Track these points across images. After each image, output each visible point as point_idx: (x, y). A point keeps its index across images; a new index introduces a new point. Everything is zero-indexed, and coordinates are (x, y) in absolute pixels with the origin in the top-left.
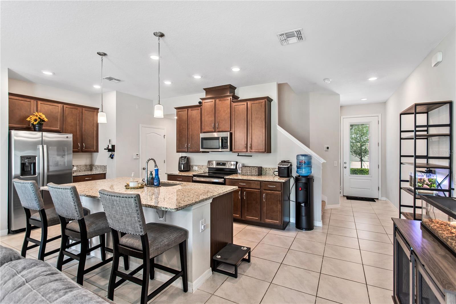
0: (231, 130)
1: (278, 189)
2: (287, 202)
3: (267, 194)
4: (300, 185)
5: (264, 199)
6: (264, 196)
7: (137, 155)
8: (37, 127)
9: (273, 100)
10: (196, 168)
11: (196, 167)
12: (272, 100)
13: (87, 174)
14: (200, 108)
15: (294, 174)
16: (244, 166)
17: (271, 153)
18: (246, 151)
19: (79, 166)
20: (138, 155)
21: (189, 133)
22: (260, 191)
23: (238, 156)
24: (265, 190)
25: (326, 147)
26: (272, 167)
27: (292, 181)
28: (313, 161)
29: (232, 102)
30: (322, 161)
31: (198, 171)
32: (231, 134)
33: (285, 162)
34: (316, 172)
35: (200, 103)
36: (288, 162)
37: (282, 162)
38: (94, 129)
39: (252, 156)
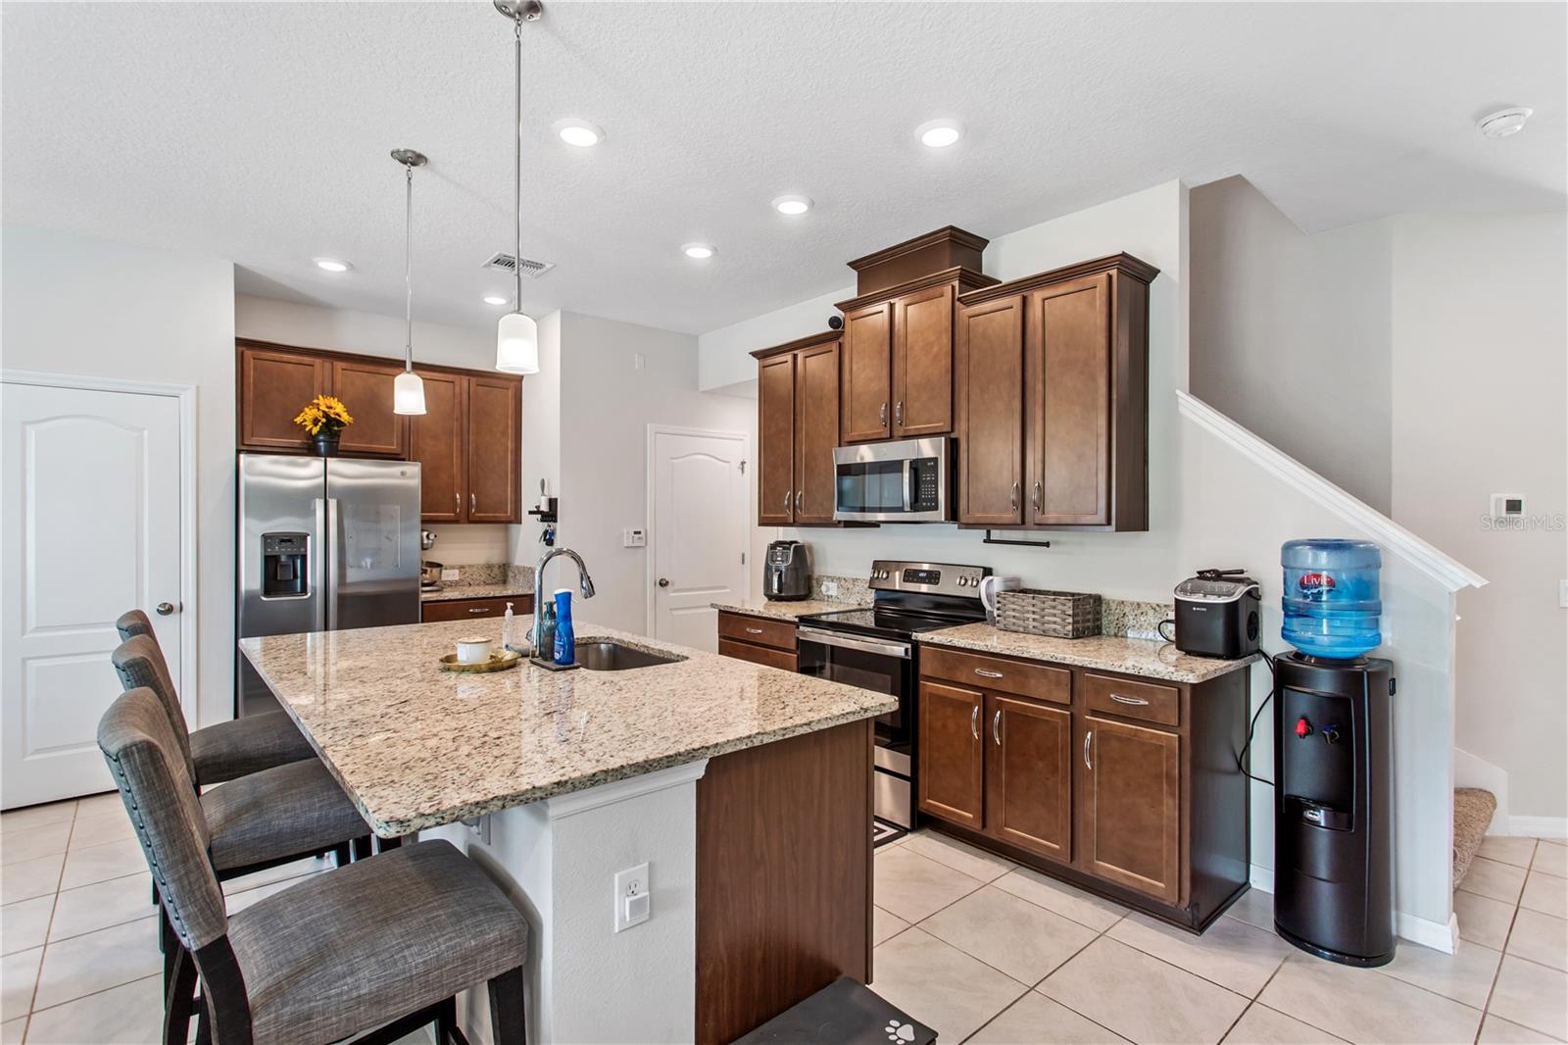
0: (956, 426)
1: (1160, 719)
2: (1231, 784)
3: (1104, 737)
4: (1300, 704)
5: (1086, 757)
6: (1087, 743)
7: (635, 533)
8: (322, 444)
9: (1159, 271)
10: (829, 588)
11: (831, 585)
12: (1154, 272)
13: (474, 596)
14: (834, 346)
15: (1273, 642)
16: (1016, 589)
17: (1145, 527)
18: (1019, 521)
19: (467, 569)
20: (639, 533)
21: (797, 448)
22: (1072, 714)
23: (985, 541)
24: (1095, 713)
25: (1498, 500)
26: (1154, 601)
27: (1262, 680)
28: (1392, 579)
29: (957, 303)
30: (1458, 576)
31: (841, 603)
32: (953, 447)
33: (1218, 576)
35: (835, 322)
36: (1235, 577)
37: (1202, 575)
38: (507, 447)
39: (1047, 544)
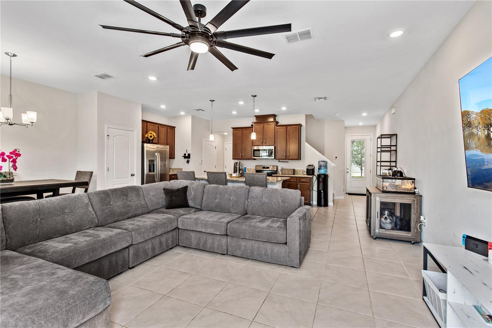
0: (275, 144)
1: (308, 182)
2: (312, 192)
3: (300, 185)
4: (321, 179)
5: (299, 188)
7: (201, 161)
8: (151, 141)
9: (302, 126)
14: (251, 129)
17: (301, 160)
18: (285, 158)
21: (243, 146)
22: (296, 183)
23: (279, 162)
24: (299, 182)
25: (335, 157)
26: (302, 169)
29: (275, 126)
30: (334, 165)
32: (275, 147)
34: (330, 172)
35: (252, 125)
36: (312, 165)
37: (309, 165)
39: (288, 162)
